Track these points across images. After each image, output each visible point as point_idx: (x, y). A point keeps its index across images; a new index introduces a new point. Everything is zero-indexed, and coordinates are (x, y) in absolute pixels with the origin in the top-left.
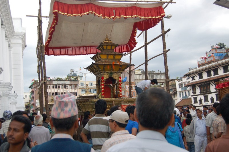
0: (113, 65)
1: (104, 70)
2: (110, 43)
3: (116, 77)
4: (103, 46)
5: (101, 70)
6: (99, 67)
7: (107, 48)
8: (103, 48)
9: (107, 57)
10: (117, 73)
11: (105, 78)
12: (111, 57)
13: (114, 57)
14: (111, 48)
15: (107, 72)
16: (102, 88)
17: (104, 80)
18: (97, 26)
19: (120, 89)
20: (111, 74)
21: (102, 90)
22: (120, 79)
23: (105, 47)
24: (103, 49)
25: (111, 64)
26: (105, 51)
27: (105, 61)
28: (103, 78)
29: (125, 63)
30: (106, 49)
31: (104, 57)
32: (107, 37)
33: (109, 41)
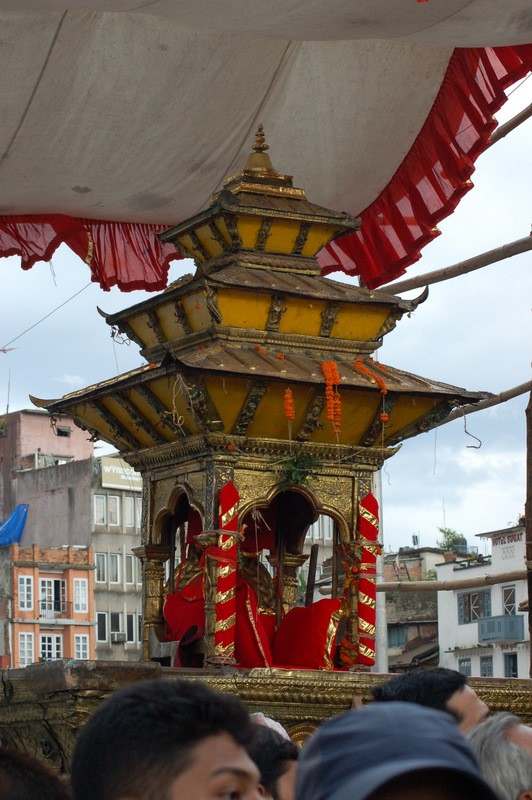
0: (329, 391)
1: (244, 423)
2: (289, 199)
3: (332, 495)
4: (232, 219)
5: (221, 427)
6: (208, 399)
7: (262, 237)
8: (235, 237)
9: (274, 317)
10: (350, 457)
11: (247, 499)
12: (302, 322)
13: (327, 325)
14: (300, 242)
15: (262, 450)
16: (222, 585)
17: (235, 516)
18: (163, 48)
19: (365, 599)
20: (305, 463)
21: (222, 597)
22: (368, 516)
23: (248, 233)
24: (234, 247)
25: (315, 377)
26: (247, 261)
27: (255, 351)
28: (228, 495)
29: (423, 382)
30: (259, 248)
31: (243, 315)
32: (260, 150)
33: (277, 183)
